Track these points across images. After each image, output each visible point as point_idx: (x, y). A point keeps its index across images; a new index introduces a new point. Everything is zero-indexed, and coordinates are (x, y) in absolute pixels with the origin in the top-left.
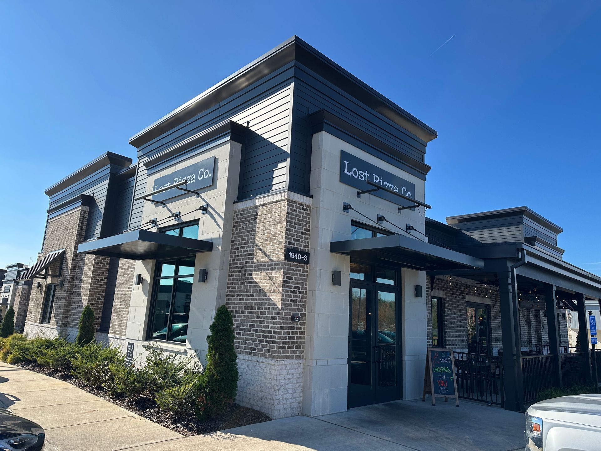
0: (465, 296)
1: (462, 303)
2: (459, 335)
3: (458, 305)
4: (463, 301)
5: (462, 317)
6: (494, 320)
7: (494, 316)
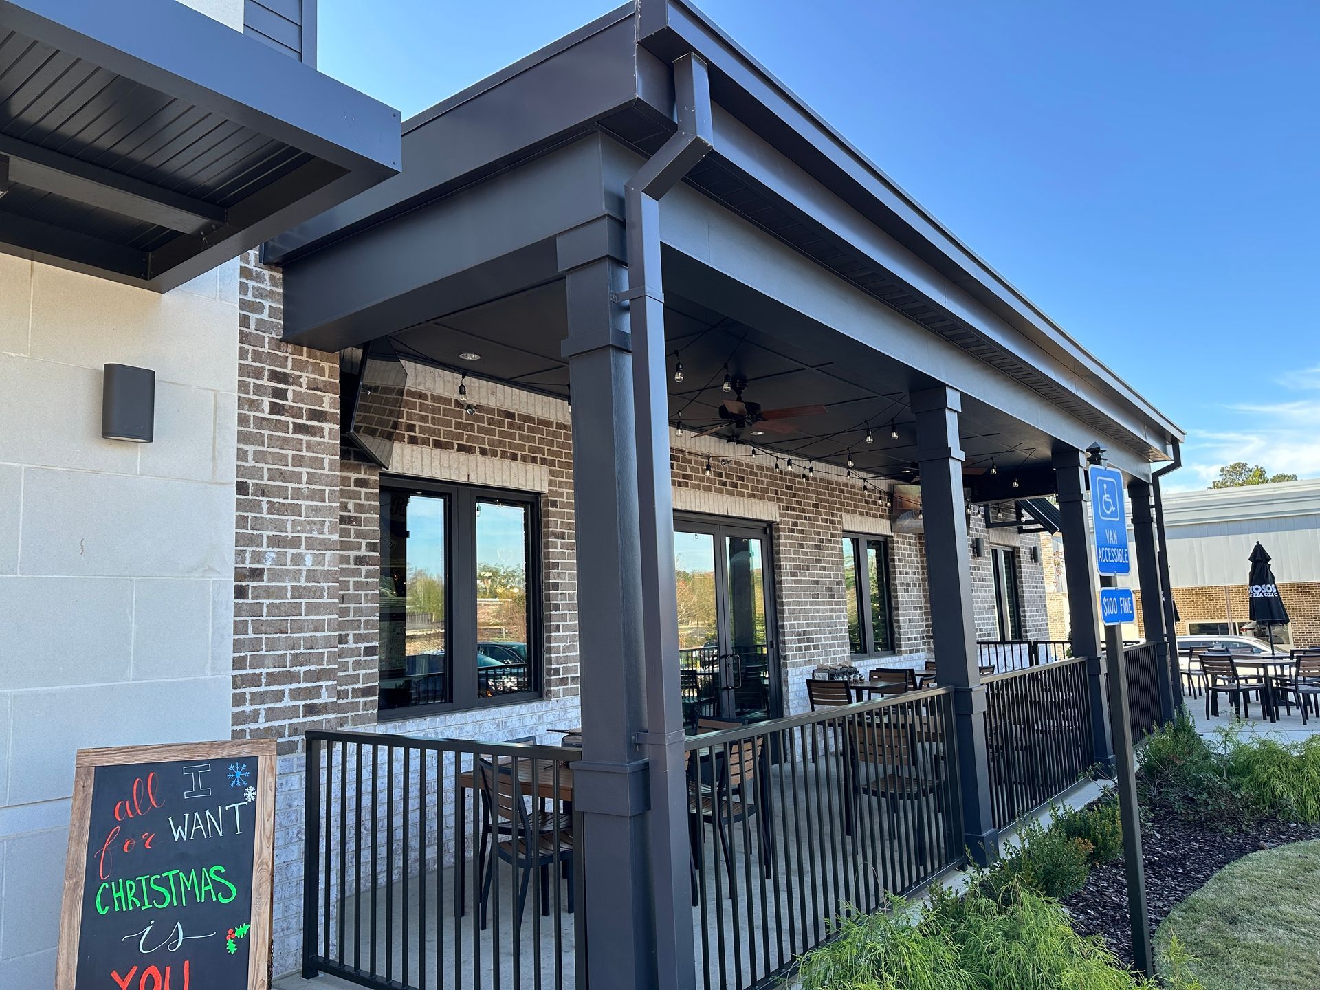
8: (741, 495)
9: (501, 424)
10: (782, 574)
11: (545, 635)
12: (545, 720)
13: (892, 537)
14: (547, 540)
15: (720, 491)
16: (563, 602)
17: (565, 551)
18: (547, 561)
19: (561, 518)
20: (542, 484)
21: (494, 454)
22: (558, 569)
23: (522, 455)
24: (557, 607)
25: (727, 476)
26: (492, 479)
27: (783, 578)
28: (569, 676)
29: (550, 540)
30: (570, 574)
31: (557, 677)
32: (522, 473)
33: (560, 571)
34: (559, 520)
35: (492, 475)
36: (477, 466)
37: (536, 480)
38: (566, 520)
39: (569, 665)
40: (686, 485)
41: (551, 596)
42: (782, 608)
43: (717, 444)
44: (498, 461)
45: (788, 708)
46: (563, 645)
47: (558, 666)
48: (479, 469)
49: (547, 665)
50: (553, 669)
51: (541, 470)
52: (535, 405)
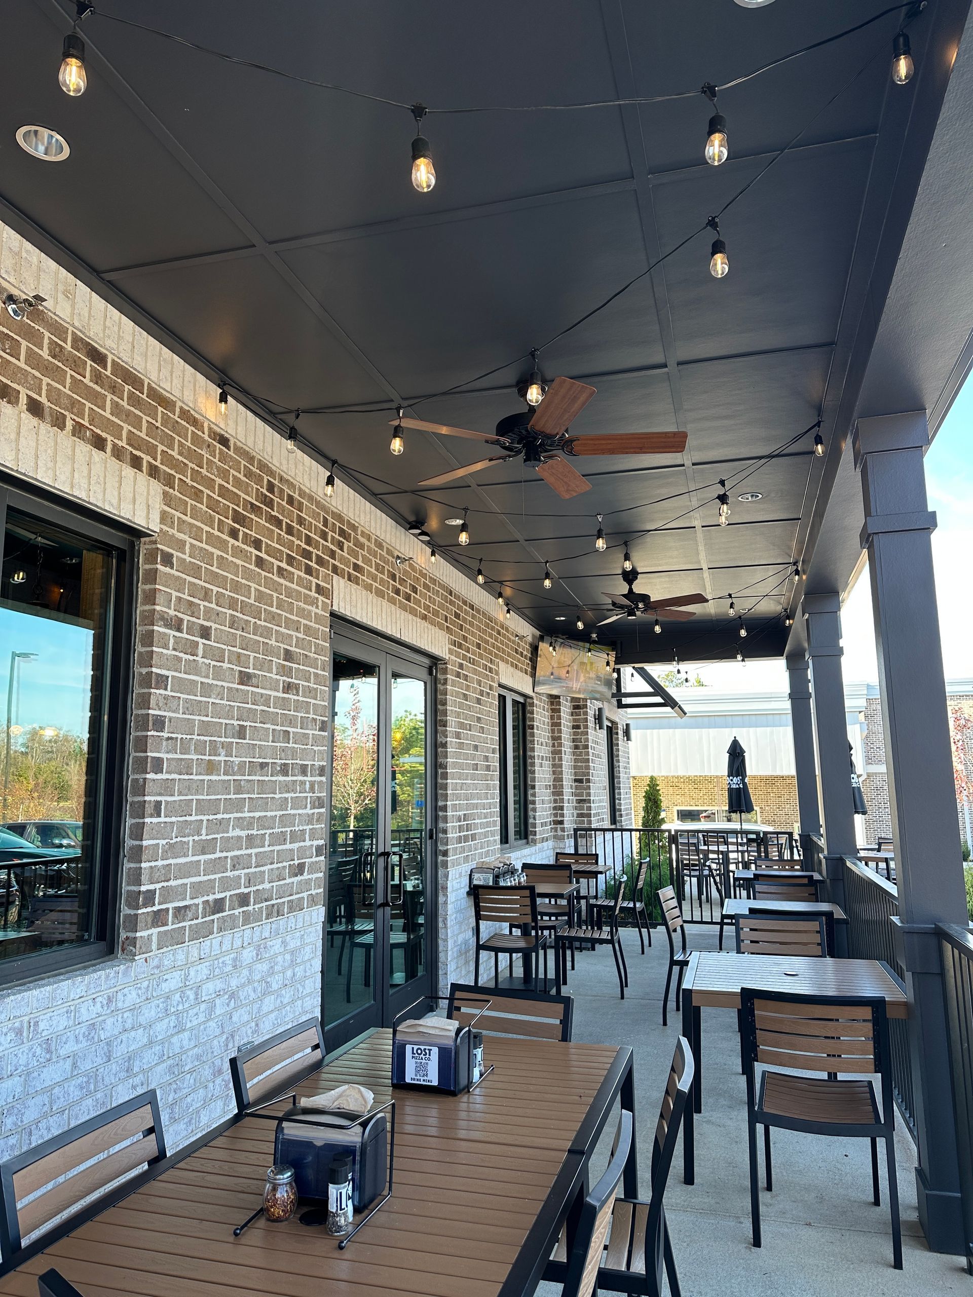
0: (326, 578)
1: (308, 616)
2: (263, 823)
3: (273, 618)
4: (314, 603)
5: (298, 706)
6: (458, 735)
7: (458, 715)
8: (413, 612)
9: (77, 366)
10: (448, 733)
11: (129, 822)
12: (120, 1005)
13: (532, 698)
14: (151, 628)
15: (392, 601)
16: (170, 756)
17: (181, 655)
18: (144, 671)
19: (178, 591)
20: (148, 513)
21: (59, 422)
22: (166, 689)
23: (115, 445)
24: (158, 765)
25: (402, 581)
26: (50, 472)
27: (448, 739)
28: (170, 906)
29: (156, 628)
30: (186, 701)
31: (149, 909)
32: (112, 482)
33: (169, 693)
34: (175, 594)
35: (50, 465)
36: (18, 434)
37: (137, 502)
38: (186, 597)
39: (172, 883)
40: (356, 581)
41: (150, 741)
42: (445, 781)
43: (394, 530)
44: (65, 438)
45: (446, 927)
46: (164, 842)
47: (151, 887)
48: (22, 440)
49: (128, 884)
50: (144, 892)
51: (148, 485)
52: (146, 356)
